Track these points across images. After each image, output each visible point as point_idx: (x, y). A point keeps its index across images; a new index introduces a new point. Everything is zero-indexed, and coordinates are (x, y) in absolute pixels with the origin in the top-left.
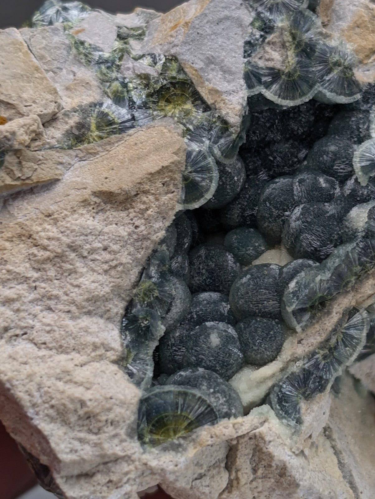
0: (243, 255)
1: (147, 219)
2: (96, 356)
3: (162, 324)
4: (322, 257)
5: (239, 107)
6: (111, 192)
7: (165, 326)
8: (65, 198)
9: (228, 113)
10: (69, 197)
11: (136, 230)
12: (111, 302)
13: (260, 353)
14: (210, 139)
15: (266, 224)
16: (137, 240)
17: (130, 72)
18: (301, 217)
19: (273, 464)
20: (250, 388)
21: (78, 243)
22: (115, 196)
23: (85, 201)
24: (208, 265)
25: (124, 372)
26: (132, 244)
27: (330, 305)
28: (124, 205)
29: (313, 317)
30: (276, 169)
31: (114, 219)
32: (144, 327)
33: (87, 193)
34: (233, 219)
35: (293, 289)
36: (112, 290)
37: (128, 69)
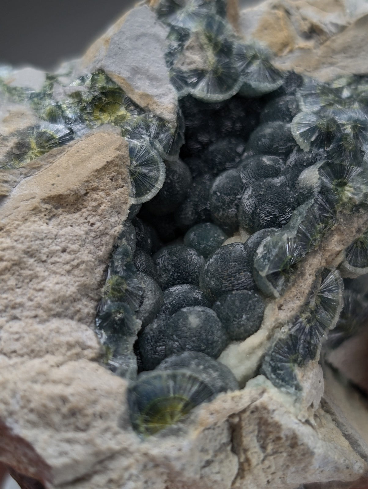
0: (205, 247)
1: (102, 214)
2: (73, 354)
3: (137, 319)
4: (283, 222)
5: (171, 106)
6: (60, 195)
7: (140, 319)
8: (15, 211)
9: (162, 113)
10: (19, 209)
11: (92, 228)
12: (80, 302)
13: (243, 325)
14: (150, 136)
15: (221, 213)
16: (95, 238)
17: (62, 96)
18: (254, 193)
19: (282, 435)
20: (241, 361)
21: (34, 247)
22: (65, 198)
23: (35, 209)
24: (172, 261)
25: (106, 368)
26: (91, 243)
27: (302, 266)
28: (76, 206)
29: (287, 280)
30: (219, 167)
31: (68, 222)
32: (119, 320)
33: (36, 202)
34: (188, 217)
35: (262, 253)
36: (78, 290)
37: (60, 94)
